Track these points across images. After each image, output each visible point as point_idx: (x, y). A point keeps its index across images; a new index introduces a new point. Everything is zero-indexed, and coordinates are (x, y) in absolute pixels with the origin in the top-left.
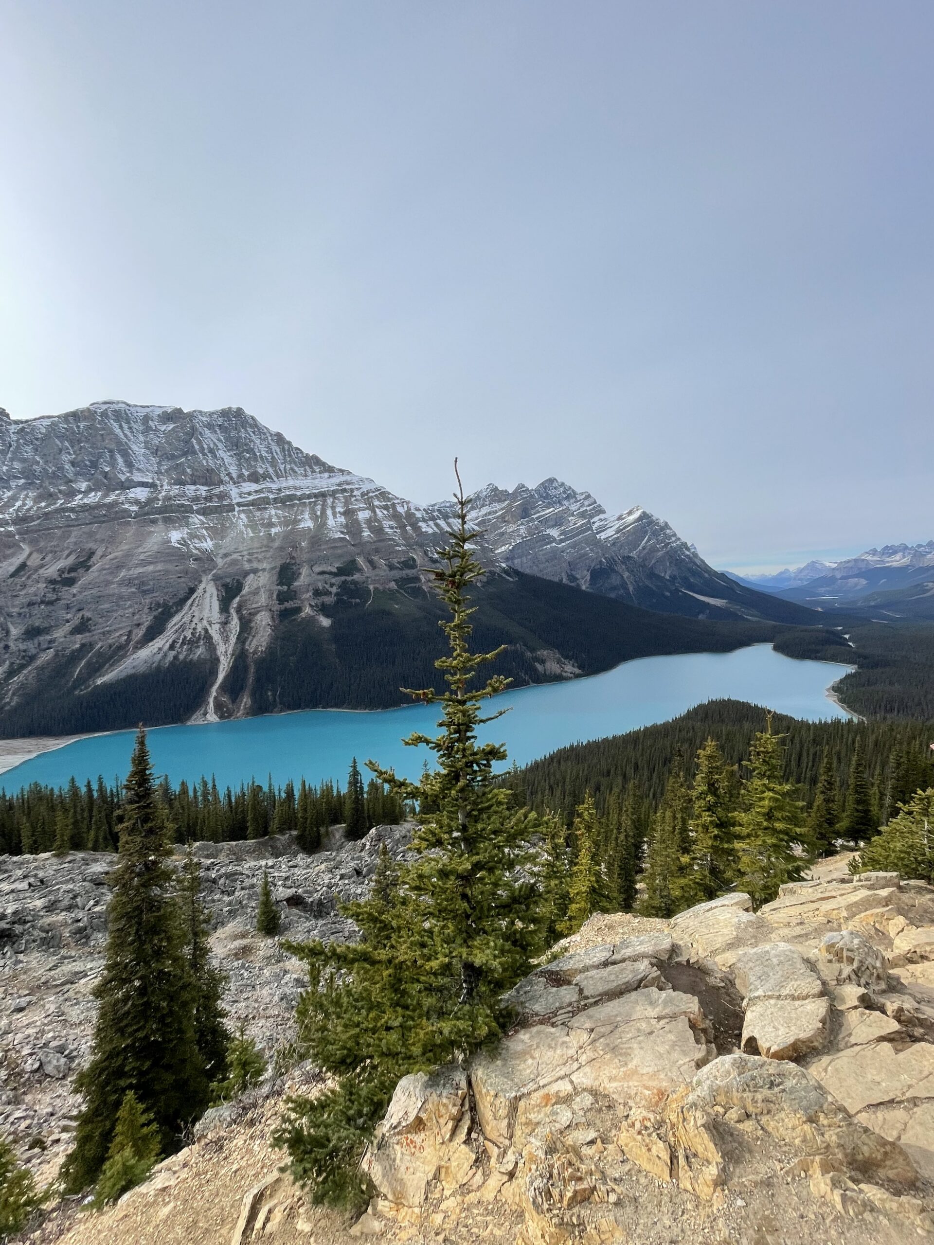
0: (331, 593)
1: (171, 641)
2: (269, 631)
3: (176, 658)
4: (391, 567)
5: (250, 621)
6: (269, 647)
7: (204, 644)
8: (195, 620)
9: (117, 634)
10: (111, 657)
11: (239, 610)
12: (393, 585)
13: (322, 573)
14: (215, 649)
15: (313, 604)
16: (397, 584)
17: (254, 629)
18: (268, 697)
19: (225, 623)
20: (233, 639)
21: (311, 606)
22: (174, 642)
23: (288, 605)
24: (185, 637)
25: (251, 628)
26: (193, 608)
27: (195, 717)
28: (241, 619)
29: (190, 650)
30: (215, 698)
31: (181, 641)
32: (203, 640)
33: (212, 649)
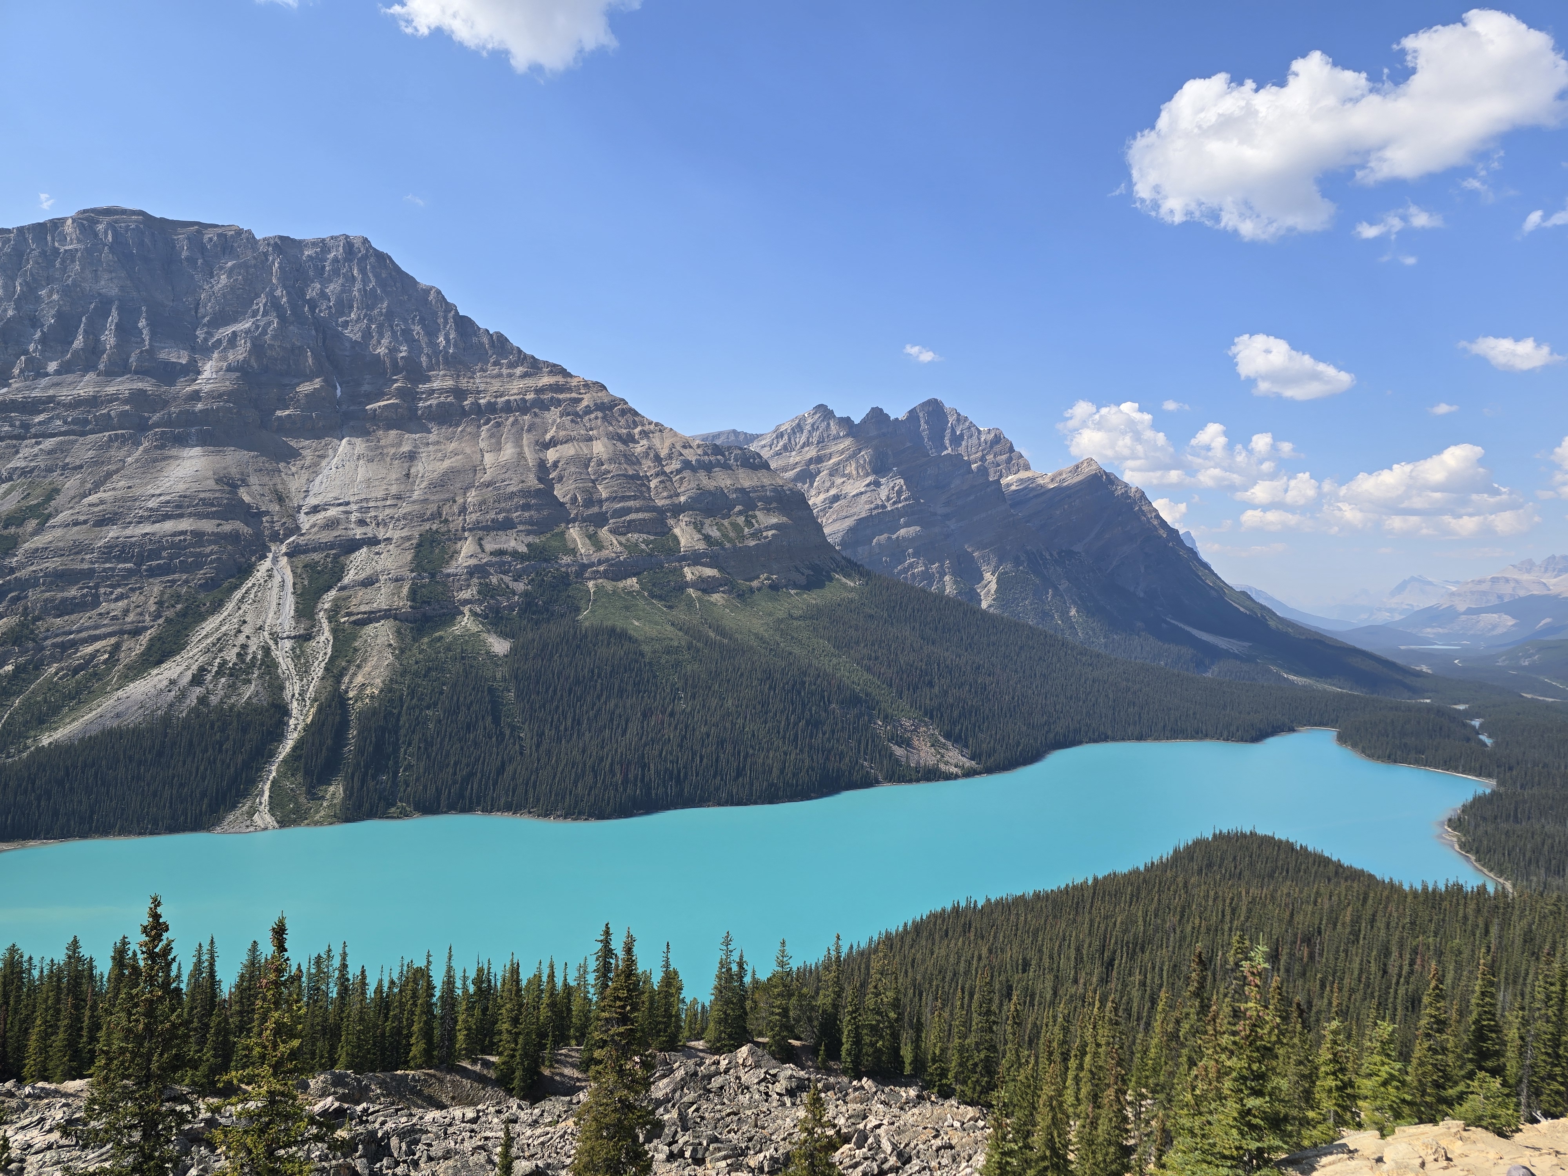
0: (513, 592)
1: (195, 667)
2: (389, 658)
3: (202, 700)
4: (631, 547)
5: (354, 637)
6: (388, 689)
7: (260, 677)
8: (247, 630)
9: (89, 649)
10: (73, 695)
11: (332, 617)
12: (630, 583)
13: (500, 553)
14: (282, 688)
15: (478, 610)
16: (638, 581)
17: (361, 653)
19: (305, 639)
20: (318, 670)
21: (474, 614)
22: (202, 670)
23: (432, 609)
24: (224, 662)
25: (356, 650)
26: (244, 607)
28: (334, 631)
29: (232, 687)
30: (275, 784)
32: (259, 669)
33: (276, 686)
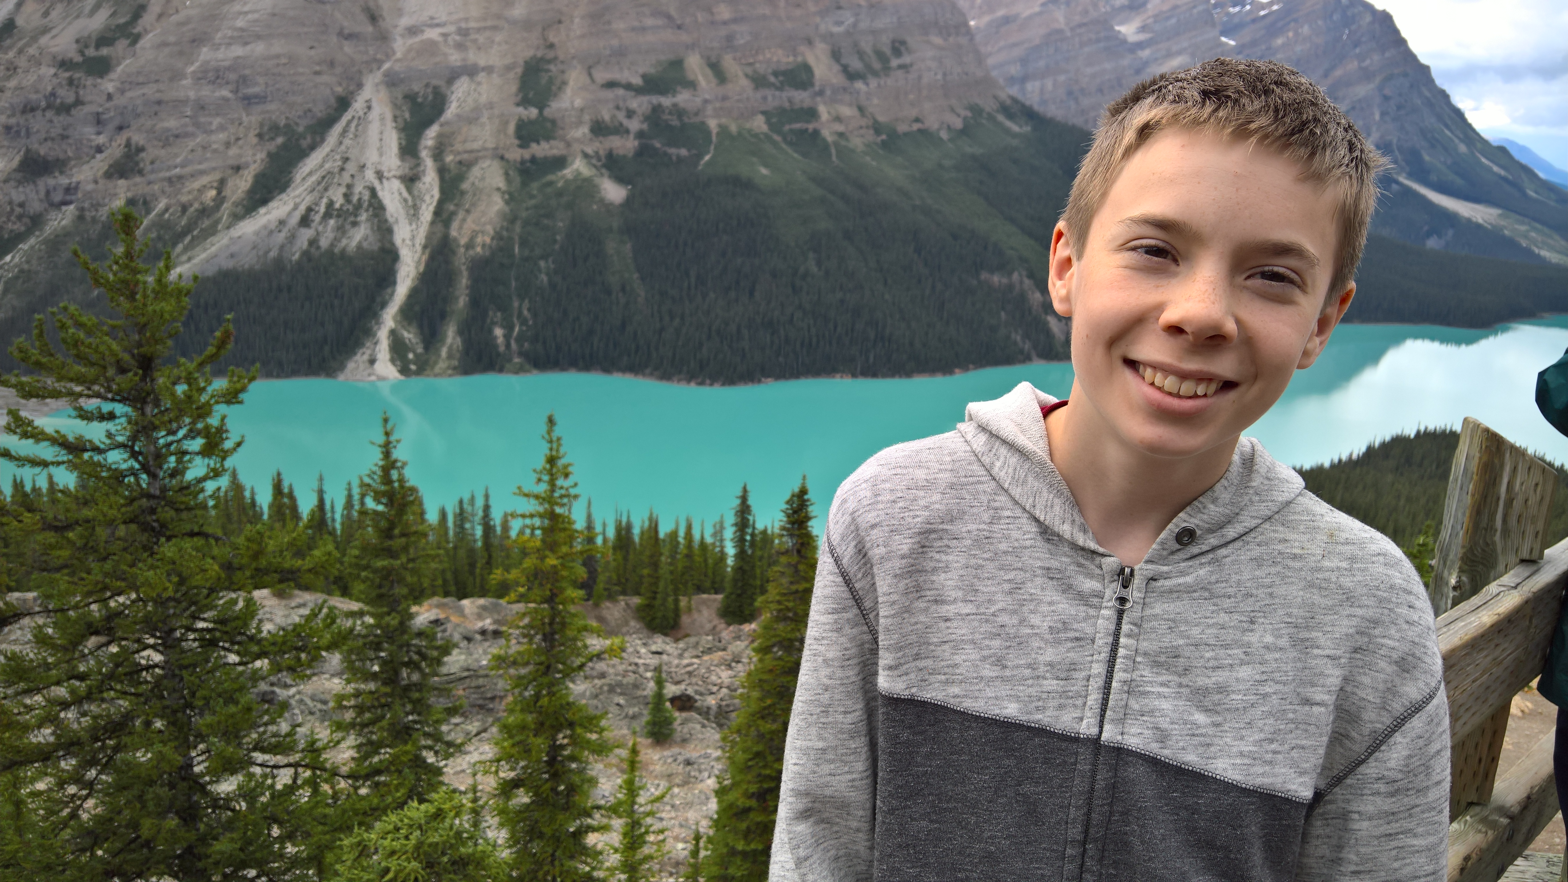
0: (627, 131)
1: (302, 208)
2: (499, 202)
3: (313, 242)
4: (759, 81)
5: (460, 178)
6: (498, 236)
7: (369, 219)
8: (351, 167)
9: (197, 184)
10: (187, 230)
11: (437, 153)
12: (759, 124)
13: (611, 85)
14: (390, 231)
15: (589, 151)
16: (768, 122)
17: (468, 197)
18: (496, 338)
19: (410, 180)
20: (427, 214)
21: (586, 156)
22: (309, 210)
23: (542, 149)
24: (331, 204)
25: (463, 193)
26: (347, 142)
27: (351, 365)
28: (442, 171)
29: (341, 230)
30: (393, 332)
31: (322, 209)
32: (367, 210)
33: (384, 230)
